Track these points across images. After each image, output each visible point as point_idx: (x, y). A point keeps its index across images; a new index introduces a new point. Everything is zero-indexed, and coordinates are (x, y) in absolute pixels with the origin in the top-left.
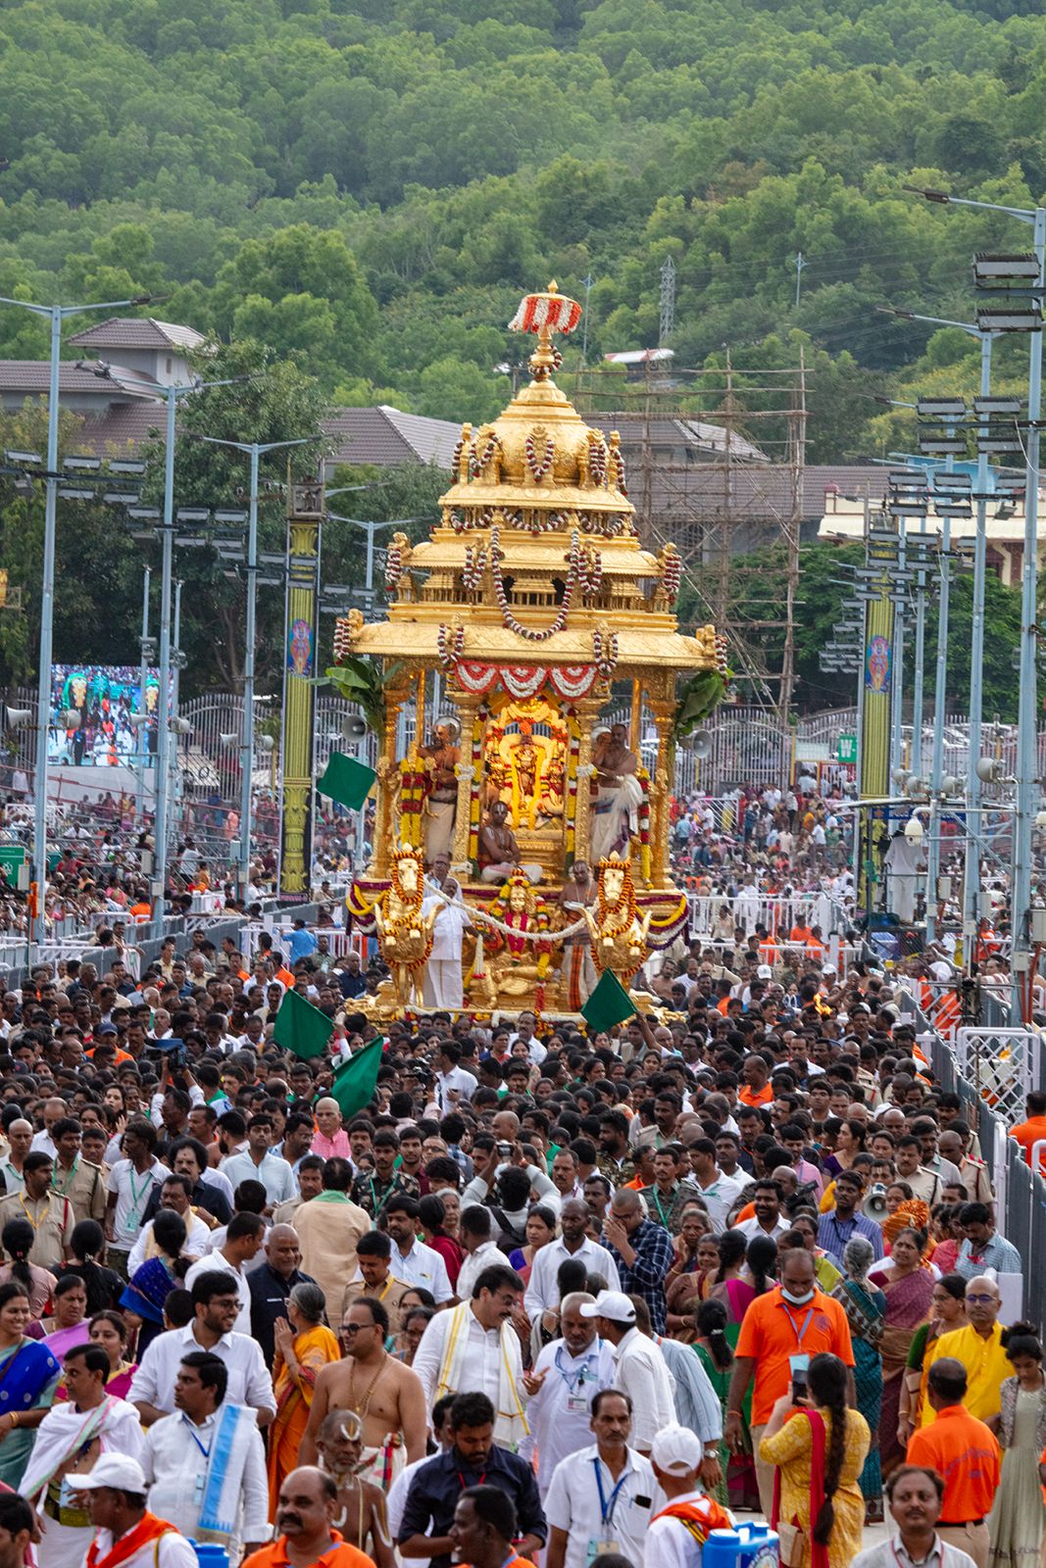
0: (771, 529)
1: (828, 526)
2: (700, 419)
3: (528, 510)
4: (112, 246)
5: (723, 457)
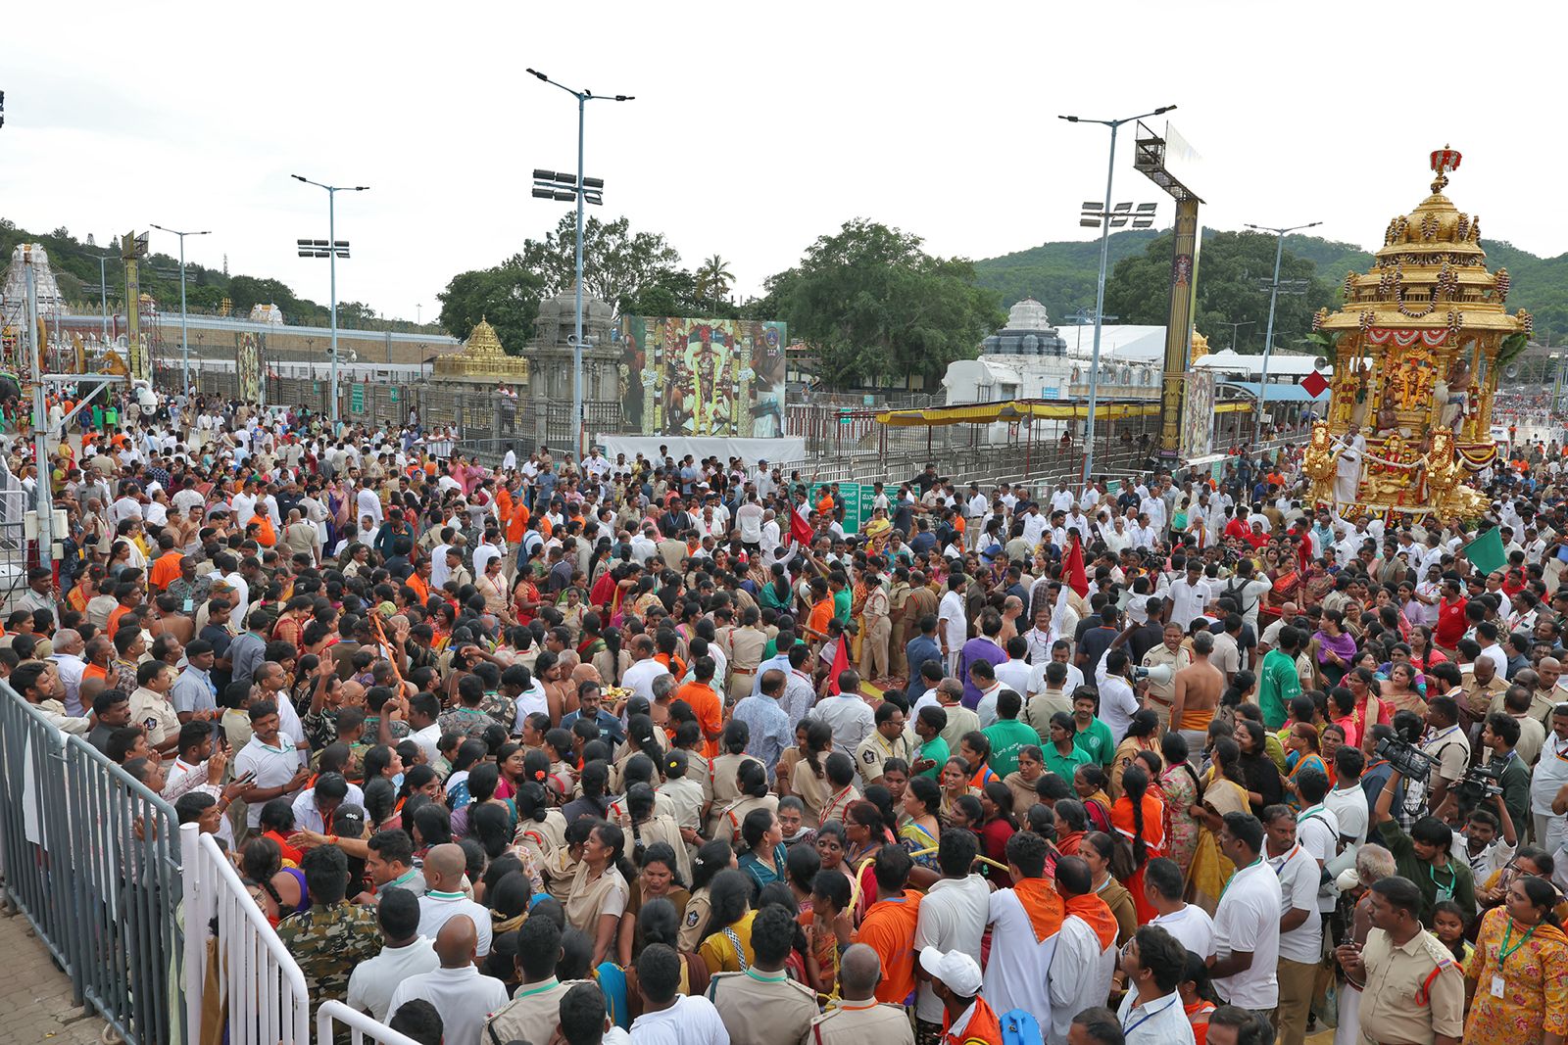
3: (1420, 254)
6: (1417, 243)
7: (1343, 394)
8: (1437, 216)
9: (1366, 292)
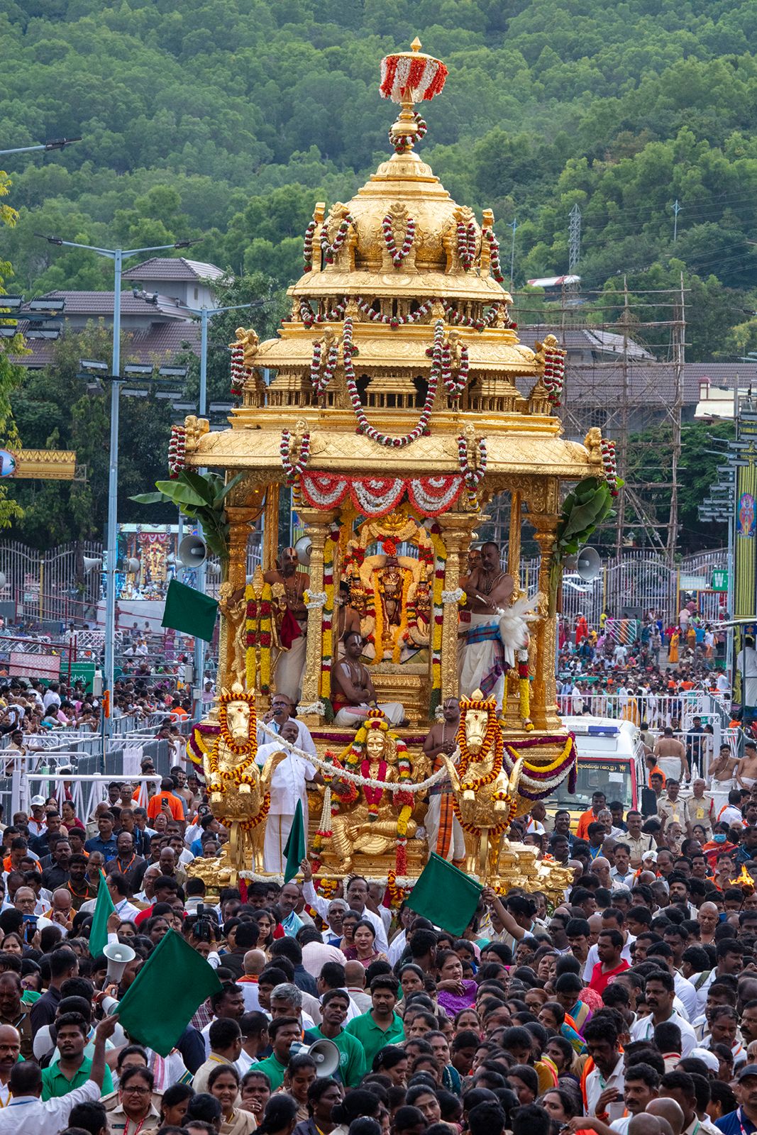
0: (659, 412)
1: (702, 410)
2: (603, 329)
3: (386, 299)
4: (150, 203)
5: (622, 358)
6: (377, 270)
7: (251, 625)
8: (412, 209)
9: (282, 383)
